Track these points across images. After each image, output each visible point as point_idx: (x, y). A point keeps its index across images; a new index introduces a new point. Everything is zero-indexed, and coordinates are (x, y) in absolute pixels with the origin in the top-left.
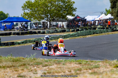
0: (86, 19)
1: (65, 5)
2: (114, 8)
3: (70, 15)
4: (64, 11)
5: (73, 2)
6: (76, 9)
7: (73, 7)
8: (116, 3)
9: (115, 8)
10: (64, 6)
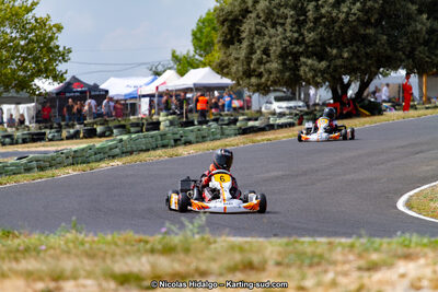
0: (107, 92)
1: (26, 38)
2: (233, 44)
3: (47, 77)
4: (24, 59)
5: (54, 26)
6: (70, 51)
7: (58, 47)
8: (241, 23)
9: (237, 43)
10: (22, 43)
